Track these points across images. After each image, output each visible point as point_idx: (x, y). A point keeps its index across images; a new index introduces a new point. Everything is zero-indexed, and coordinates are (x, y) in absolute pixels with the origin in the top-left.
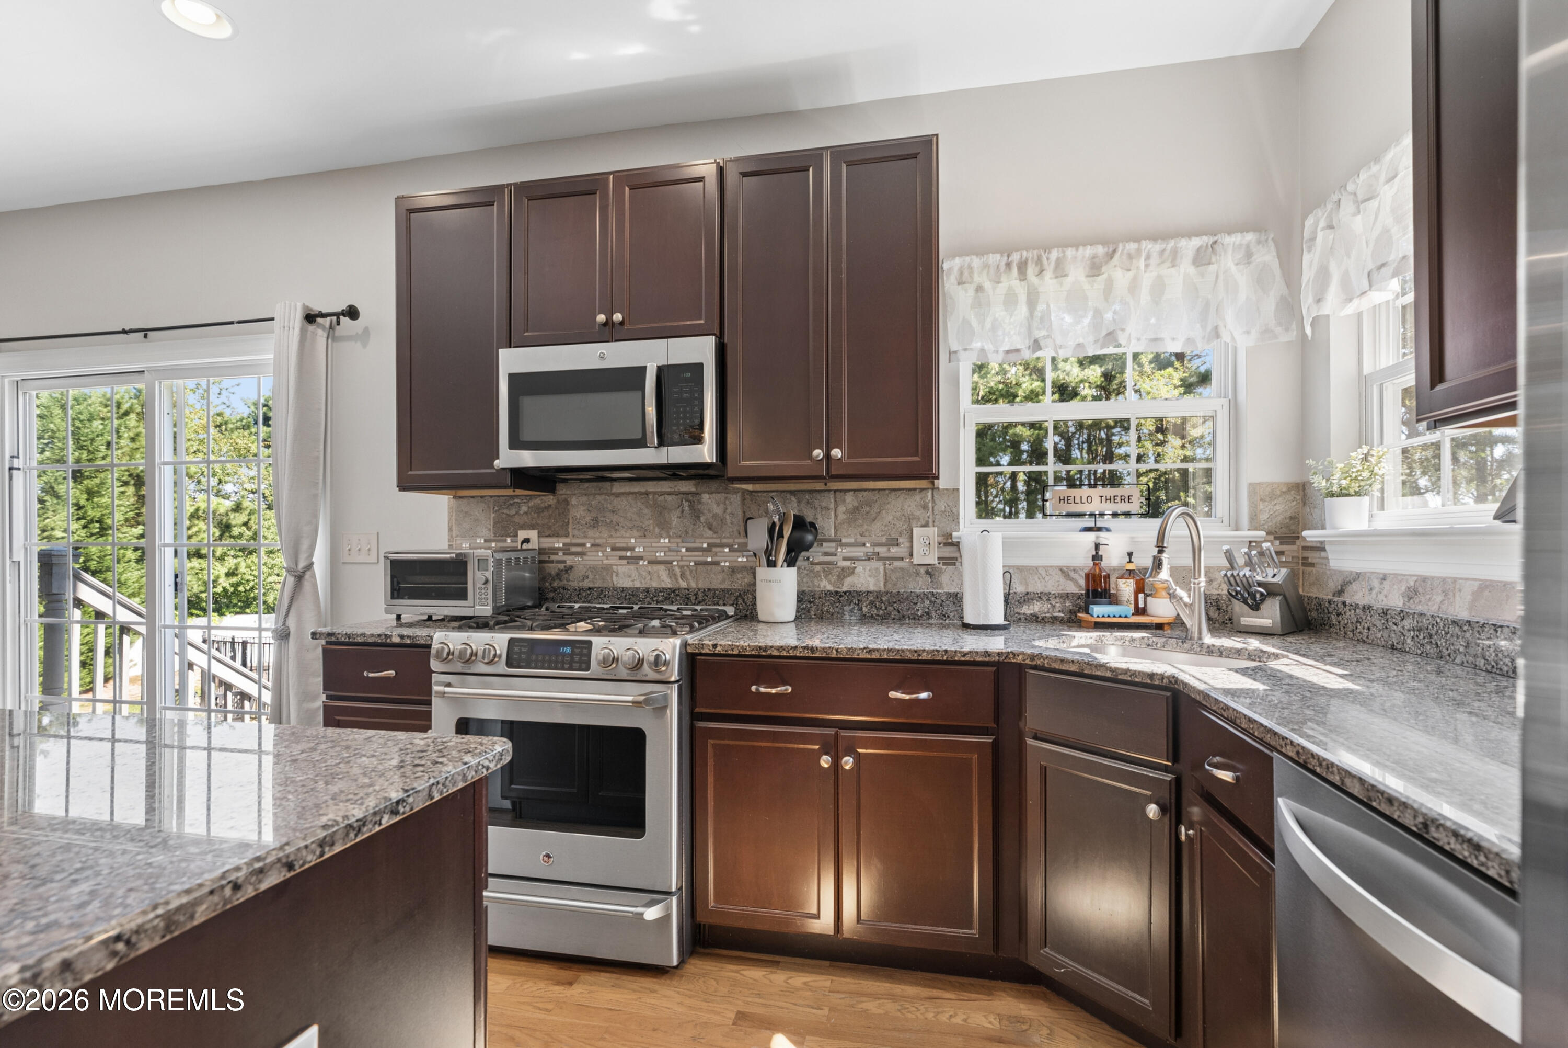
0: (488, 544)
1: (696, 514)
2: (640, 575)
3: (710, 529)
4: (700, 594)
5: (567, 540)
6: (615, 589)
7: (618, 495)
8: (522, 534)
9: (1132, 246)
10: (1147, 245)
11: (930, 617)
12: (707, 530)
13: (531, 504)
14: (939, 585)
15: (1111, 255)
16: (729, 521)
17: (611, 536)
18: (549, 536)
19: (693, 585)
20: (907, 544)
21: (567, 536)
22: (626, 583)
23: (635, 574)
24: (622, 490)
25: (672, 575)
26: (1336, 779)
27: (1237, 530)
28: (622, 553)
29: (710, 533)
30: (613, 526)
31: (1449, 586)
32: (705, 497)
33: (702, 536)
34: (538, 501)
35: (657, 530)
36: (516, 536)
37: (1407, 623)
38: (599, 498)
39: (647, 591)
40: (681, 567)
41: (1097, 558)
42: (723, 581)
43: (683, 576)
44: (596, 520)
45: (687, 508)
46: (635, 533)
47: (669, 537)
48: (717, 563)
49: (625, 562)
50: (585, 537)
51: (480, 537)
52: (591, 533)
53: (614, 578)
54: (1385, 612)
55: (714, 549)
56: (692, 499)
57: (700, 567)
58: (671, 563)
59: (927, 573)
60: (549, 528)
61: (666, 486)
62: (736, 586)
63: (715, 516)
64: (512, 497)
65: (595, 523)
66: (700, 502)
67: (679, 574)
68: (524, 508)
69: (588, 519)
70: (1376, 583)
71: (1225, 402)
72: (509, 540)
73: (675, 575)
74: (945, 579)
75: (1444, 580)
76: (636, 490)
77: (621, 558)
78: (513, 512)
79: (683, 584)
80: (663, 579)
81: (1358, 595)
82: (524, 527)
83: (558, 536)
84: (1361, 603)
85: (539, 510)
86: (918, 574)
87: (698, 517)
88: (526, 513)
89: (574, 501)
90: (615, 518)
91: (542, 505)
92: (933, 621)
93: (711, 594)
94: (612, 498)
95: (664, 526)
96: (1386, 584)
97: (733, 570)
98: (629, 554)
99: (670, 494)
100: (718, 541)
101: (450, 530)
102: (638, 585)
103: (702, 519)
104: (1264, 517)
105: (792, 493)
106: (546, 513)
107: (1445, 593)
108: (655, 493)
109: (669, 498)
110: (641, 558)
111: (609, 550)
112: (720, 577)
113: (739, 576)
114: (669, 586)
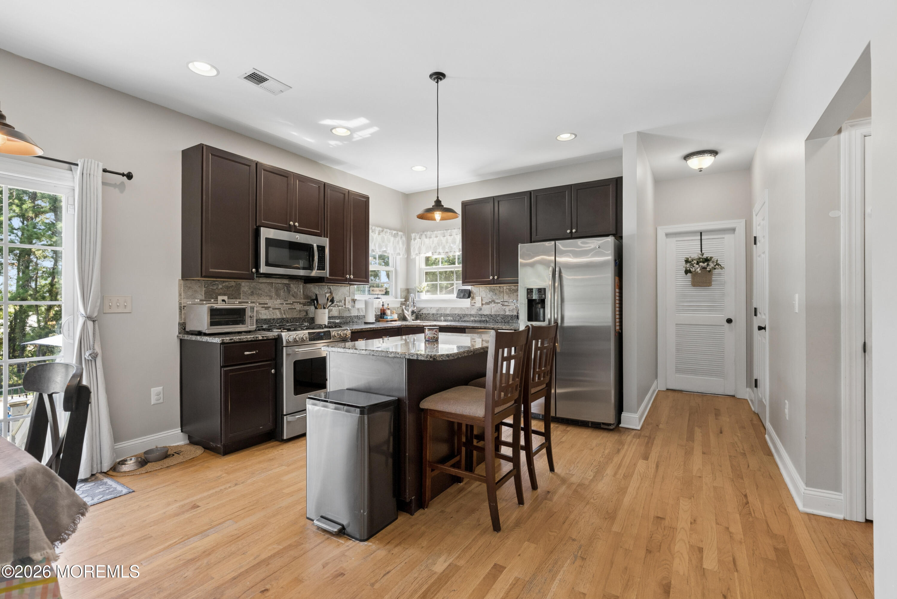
0: (201, 302)
1: (289, 291)
2: (270, 314)
3: (293, 297)
4: (292, 320)
5: (240, 300)
6: (262, 319)
7: (262, 283)
8: (220, 298)
9: (386, 230)
10: (388, 230)
11: (350, 323)
12: (292, 297)
13: (224, 284)
14: (350, 313)
15: (383, 231)
16: (299, 294)
17: (259, 299)
18: (232, 299)
19: (288, 317)
20: (344, 302)
21: (240, 299)
22: (264, 317)
23: (268, 313)
24: (263, 281)
25: (281, 313)
26: (480, 328)
27: (396, 298)
28: (263, 306)
29: (293, 298)
30: (259, 295)
31: (446, 309)
32: (292, 285)
33: (290, 299)
34: (227, 284)
35: (276, 297)
36: (217, 298)
37: (438, 316)
38: (254, 284)
39: (274, 319)
40: (284, 310)
41: (383, 305)
42: (297, 315)
43: (284, 313)
44: (252, 292)
45: (286, 289)
46: (268, 298)
47: (280, 299)
48: (295, 309)
49: (264, 309)
50: (248, 299)
51: (198, 299)
52: (250, 297)
53: (260, 315)
54: (433, 314)
55: (294, 304)
56: (288, 286)
57: (290, 310)
58: (280, 309)
59: (348, 310)
60: (232, 295)
61: (279, 281)
62: (301, 316)
63: (295, 292)
64: (214, 281)
65: (252, 294)
66: (290, 287)
67: (283, 313)
68: (220, 286)
69: (249, 292)
70: (429, 309)
71: (394, 269)
72: (213, 300)
73: (282, 313)
74: (352, 312)
75: (444, 308)
76: (268, 281)
77: (263, 307)
78: (215, 288)
79: (284, 316)
80: (277, 315)
81: (424, 311)
82: (220, 294)
83: (236, 298)
84: (427, 313)
85: (228, 288)
86: (346, 310)
87: (289, 292)
88: (221, 289)
89: (243, 284)
90: (260, 292)
91: (229, 285)
92: (351, 324)
93: (295, 320)
94: (259, 284)
95: (278, 295)
96: (432, 309)
97: (300, 311)
98: (266, 306)
99: (280, 283)
100: (295, 301)
101: (180, 295)
102: (269, 317)
103: (291, 293)
104: (402, 296)
105: (317, 285)
106: (231, 289)
107: (445, 310)
108: (275, 283)
109: (280, 285)
110: (270, 307)
111: (258, 304)
112: (296, 313)
113: (302, 313)
114: (280, 317)
